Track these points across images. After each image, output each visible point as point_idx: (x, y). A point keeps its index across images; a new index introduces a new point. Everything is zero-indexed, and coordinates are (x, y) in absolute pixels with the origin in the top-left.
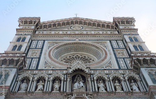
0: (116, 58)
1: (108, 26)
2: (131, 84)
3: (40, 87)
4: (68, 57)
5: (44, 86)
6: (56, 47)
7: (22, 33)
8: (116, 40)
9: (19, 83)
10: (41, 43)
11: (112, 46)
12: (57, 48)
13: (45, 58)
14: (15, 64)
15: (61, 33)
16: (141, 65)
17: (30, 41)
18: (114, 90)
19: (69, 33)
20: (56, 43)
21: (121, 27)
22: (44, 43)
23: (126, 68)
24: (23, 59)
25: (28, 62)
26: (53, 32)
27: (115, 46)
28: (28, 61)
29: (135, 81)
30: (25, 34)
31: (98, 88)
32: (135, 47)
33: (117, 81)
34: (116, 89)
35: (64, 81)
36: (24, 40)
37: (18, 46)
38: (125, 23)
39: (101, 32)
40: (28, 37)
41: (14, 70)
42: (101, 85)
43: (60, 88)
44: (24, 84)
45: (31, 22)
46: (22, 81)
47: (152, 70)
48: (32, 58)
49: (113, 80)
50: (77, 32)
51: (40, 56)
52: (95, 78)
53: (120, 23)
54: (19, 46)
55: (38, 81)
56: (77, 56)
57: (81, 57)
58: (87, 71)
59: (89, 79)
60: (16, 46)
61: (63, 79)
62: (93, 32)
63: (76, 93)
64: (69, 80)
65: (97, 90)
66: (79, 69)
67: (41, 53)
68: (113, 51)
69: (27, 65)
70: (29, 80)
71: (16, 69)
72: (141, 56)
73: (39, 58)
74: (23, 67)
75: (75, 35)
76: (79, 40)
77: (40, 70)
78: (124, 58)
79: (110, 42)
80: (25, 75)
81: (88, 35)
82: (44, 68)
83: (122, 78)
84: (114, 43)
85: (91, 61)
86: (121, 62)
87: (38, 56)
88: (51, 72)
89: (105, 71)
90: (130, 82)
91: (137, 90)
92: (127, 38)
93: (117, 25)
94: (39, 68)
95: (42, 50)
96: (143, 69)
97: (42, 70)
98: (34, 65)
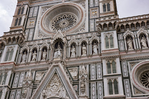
0: (89, 20)
2: (94, 47)
3: (34, 57)
4: (58, 19)
6: (47, 14)
9: (21, 55)
10: (36, 10)
11: (89, 4)
13: (39, 27)
14: (17, 40)
16: (102, 29)
20: (48, 7)
23: (94, 31)
24: (21, 36)
27: (92, 4)
28: (27, 32)
30: (24, 4)
32: (104, 6)
35: (49, 50)
42: (73, 50)
44: (24, 55)
46: (23, 53)
47: (109, 34)
48: (30, 29)
49: (82, 44)
51: (35, 25)
52: (70, 45)
54: (20, 19)
55: (33, 51)
56: (65, 16)
57: (67, 17)
58: (64, 40)
61: (48, 48)
63: (55, 62)
66: (59, 38)
67: (36, 22)
68: (89, 11)
69: (26, 37)
70: (27, 52)
72: (103, 21)
73: (34, 28)
76: (65, 1)
78: (95, 19)
80: (25, 48)
83: (88, 42)
84: (92, 1)
85: (74, 20)
86: (92, 24)
88: (42, 42)
89: (78, 36)
91: (96, 53)
94: (34, 39)
95: (37, 19)
96: (102, 34)
97: (36, 40)
98: (31, 36)
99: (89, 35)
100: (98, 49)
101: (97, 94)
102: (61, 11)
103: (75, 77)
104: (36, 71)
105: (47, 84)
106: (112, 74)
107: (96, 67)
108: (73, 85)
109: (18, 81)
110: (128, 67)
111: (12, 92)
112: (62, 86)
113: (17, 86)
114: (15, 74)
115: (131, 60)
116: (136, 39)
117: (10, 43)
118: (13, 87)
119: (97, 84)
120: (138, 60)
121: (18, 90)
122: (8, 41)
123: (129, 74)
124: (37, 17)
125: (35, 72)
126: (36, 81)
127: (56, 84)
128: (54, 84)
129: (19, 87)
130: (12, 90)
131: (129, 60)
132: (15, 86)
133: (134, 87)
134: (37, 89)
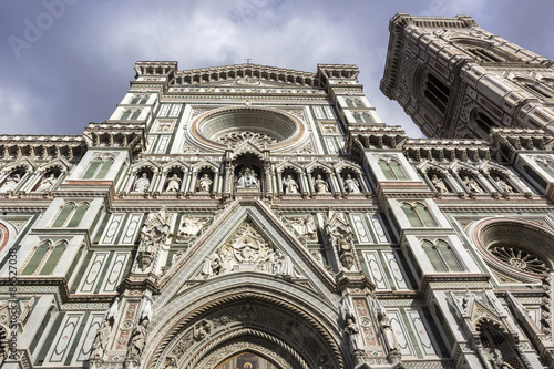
0: (321, 136)
1: (308, 81)
2: (348, 181)
3: (174, 184)
4: (230, 135)
5: (180, 184)
6: (207, 115)
7: (142, 90)
8: (322, 106)
9: (132, 178)
10: (177, 109)
11: (313, 114)
12: (209, 117)
13: (186, 135)
15: (217, 90)
16: (365, 146)
17: (157, 104)
18: (313, 190)
19: (233, 91)
20: (208, 109)
21: (331, 82)
22: (183, 108)
24: (140, 133)
25: (150, 142)
26: (202, 90)
27: (320, 115)
28: (151, 140)
29: (354, 176)
30: (148, 92)
31: (285, 187)
32: (356, 116)
33: (319, 176)
34: (317, 190)
35: (220, 175)
36: (144, 102)
37: (133, 111)
38: (340, 75)
39: (294, 92)
40: (153, 97)
41: (124, 155)
42: (291, 182)
43: (211, 187)
44: (141, 179)
45: (159, 71)
46: (140, 174)
47: (386, 156)
48: (159, 135)
49: (313, 174)
50: (248, 91)
51: (175, 131)
52: (279, 170)
53: (331, 75)
55: (170, 174)
56: (248, 134)
57: (254, 135)
58: (264, 156)
59: (268, 171)
60: (129, 112)
61: (217, 170)
62: (279, 91)
63: (242, 194)
64: (228, 172)
65: (281, 190)
66: (248, 153)
67: (177, 126)
68: (316, 123)
69: (148, 147)
70: (152, 173)
71: (126, 152)
72: (366, 131)
73: (173, 135)
74: (140, 150)
75: (245, 95)
76: (252, 104)
77: (174, 156)
78: (334, 137)
79: (311, 109)
80: (145, 164)
81: (270, 95)
82: (181, 152)
83: (330, 171)
84: (318, 111)
86: (330, 143)
87: (171, 131)
88: (196, 159)
89: (299, 159)
90: (345, 178)
91: (357, 191)
92: (342, 101)
93: (324, 80)
94: (172, 152)
95: (179, 121)
96: (368, 155)
97: (178, 155)
98: (162, 147)
99: (329, 160)
101: (389, 277)
103: (309, 234)
104: (182, 213)
105: (224, 242)
106: (427, 228)
107: (366, 219)
109: (121, 232)
111: (94, 255)
113: (116, 243)
114: (109, 214)
118: (100, 244)
119: (380, 255)
120: (475, 213)
121: (118, 251)
122: (98, 140)
123: (464, 239)
124: (179, 118)
125: (176, 215)
126: (183, 234)
127: (250, 244)
129: (121, 244)
130: (97, 251)
131: (452, 213)
132: (106, 241)
134: (189, 250)
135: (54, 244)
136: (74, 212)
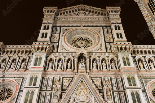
0: (105, 43)
2: (112, 63)
3: (60, 65)
6: (68, 33)
7: (47, 22)
8: (107, 27)
9: (48, 63)
13: (62, 42)
14: (44, 50)
15: (71, 19)
16: (119, 51)
19: (76, 19)
20: (69, 29)
21: (111, 16)
22: (61, 29)
23: (110, 51)
24: (49, 47)
26: (66, 19)
27: (105, 31)
28: (52, 45)
30: (49, 23)
32: (117, 35)
33: (104, 62)
35: (74, 61)
36: (48, 28)
38: (114, 12)
40: (51, 26)
41: (45, 55)
42: (95, 64)
43: (71, 66)
44: (50, 63)
45: (51, 11)
47: (125, 55)
48: (54, 43)
49: (101, 61)
51: (59, 41)
52: (91, 59)
53: (111, 12)
54: (46, 34)
56: (82, 37)
57: (84, 38)
58: (87, 55)
60: (44, 33)
65: (92, 68)
66: (82, 53)
67: (59, 38)
68: (104, 36)
69: (51, 49)
73: (58, 43)
75: (81, 21)
76: (83, 26)
77: (59, 52)
78: (110, 43)
79: (103, 28)
80: (51, 57)
82: (61, 51)
83: (107, 60)
85: (90, 42)
86: (108, 46)
88: (66, 54)
89: (98, 54)
92: (113, 26)
93: (108, 14)
95: (60, 36)
96: (119, 54)
98: (55, 48)
99: (107, 54)
100: (116, 66)
102: (79, 33)
103: (100, 86)
105: (76, 90)
106: (133, 87)
107: (117, 80)
108: (100, 93)
109: (47, 85)
110: (143, 82)
112: (89, 93)
113: (46, 89)
114: (43, 78)
115: (145, 78)
116: (146, 62)
117: (39, 51)
118: (42, 89)
119: (119, 94)
120: (150, 78)
121: (47, 92)
122: (36, 49)
123: (145, 88)
124: (60, 34)
125: (62, 78)
126: (64, 86)
127: (83, 90)
128: (81, 90)
129: (47, 90)
130: (42, 92)
131: (143, 78)
132: (44, 88)
133: (150, 99)
134: (66, 93)
135: (30, 92)
136: (34, 79)
